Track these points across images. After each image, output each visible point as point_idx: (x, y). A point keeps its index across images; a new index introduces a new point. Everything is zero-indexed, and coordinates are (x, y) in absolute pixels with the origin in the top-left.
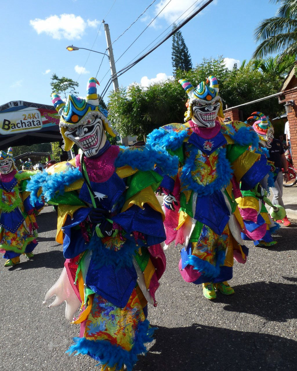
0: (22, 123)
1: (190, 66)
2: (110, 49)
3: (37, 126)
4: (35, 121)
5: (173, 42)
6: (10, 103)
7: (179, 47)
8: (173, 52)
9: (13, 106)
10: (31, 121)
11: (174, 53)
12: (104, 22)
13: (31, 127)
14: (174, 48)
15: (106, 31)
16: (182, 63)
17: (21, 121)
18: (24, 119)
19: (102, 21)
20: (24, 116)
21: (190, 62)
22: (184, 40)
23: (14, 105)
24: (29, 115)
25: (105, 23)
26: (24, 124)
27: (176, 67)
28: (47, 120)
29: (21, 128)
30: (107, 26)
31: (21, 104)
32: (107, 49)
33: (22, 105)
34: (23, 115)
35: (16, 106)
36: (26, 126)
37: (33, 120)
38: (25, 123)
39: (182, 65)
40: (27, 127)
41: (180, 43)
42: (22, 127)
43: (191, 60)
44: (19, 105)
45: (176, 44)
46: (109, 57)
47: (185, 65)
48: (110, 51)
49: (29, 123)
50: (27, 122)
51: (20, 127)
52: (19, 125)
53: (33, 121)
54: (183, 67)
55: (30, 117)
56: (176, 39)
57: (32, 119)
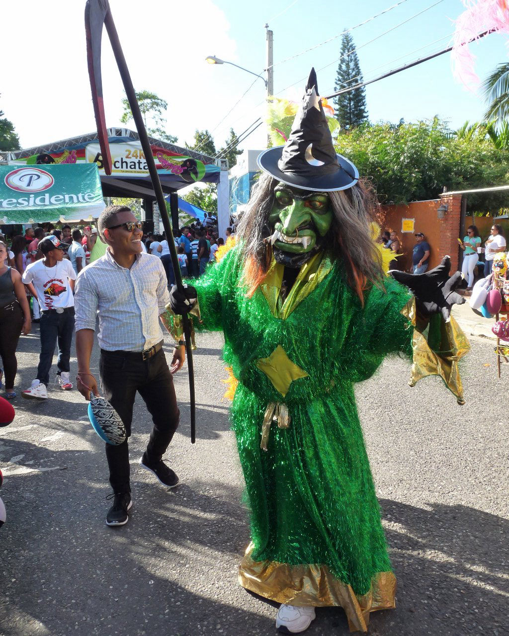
0: (122, 163)
1: (363, 107)
2: (270, 71)
3: (143, 170)
4: (141, 163)
5: (339, 62)
6: (111, 130)
7: (349, 72)
8: (337, 79)
9: (114, 135)
10: (136, 161)
11: (339, 80)
12: (267, 27)
13: (134, 170)
14: (341, 72)
15: (267, 42)
16: (350, 100)
17: (122, 159)
18: (127, 157)
19: (265, 25)
20: (128, 152)
21: (364, 101)
22: (358, 60)
23: (116, 134)
24: (135, 152)
25: (269, 29)
26: (124, 164)
27: (340, 105)
28: (161, 163)
29: (120, 169)
30: (270, 33)
31: (126, 133)
32: (265, 70)
33: (128, 135)
34: (126, 151)
35: (117, 135)
36: (127, 168)
37: (139, 161)
38: (126, 163)
39: (350, 104)
40: (129, 169)
41: (352, 65)
42: (122, 168)
43: (366, 97)
44: (123, 135)
45: (344, 67)
46: (266, 82)
47: (354, 104)
48: (269, 73)
49: (133, 164)
50: (131, 162)
51: (119, 167)
52: (118, 165)
53: (139, 163)
54: (350, 106)
55: (137, 155)
56: (346, 58)
57: (138, 159)
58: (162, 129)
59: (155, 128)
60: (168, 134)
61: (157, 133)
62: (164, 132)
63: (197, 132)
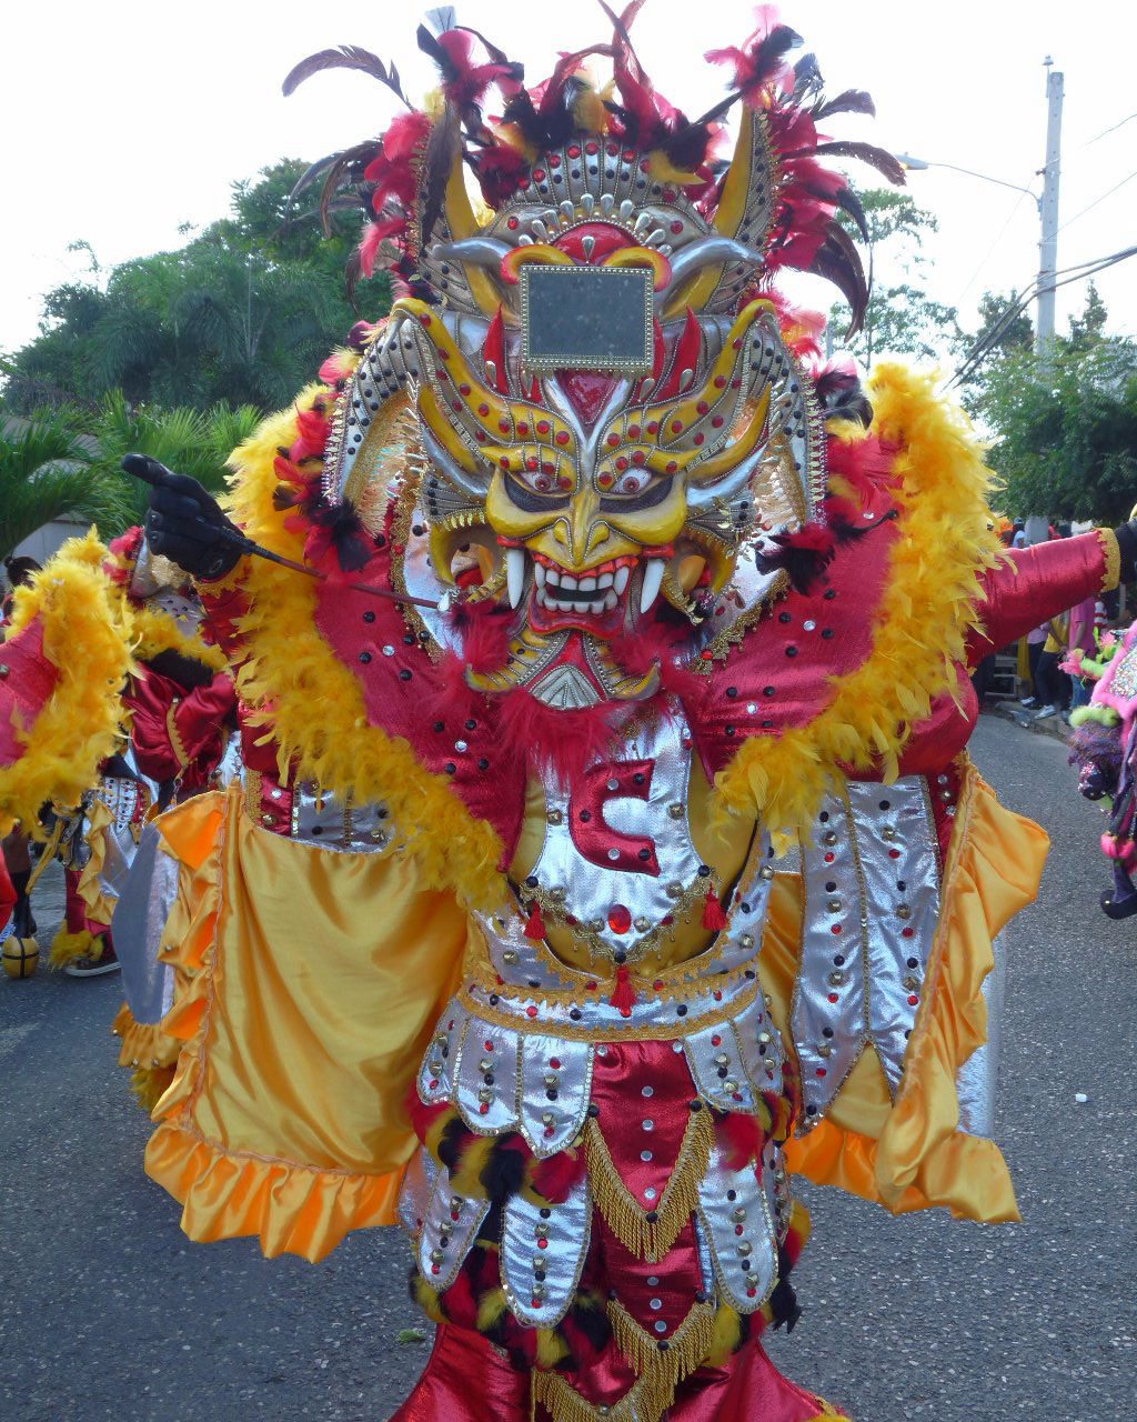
2: (1050, 173)
12: (1049, 63)
15: (1047, 102)
19: (1044, 60)
25: (1053, 69)
30: (1056, 80)
32: (1038, 173)
46: (1039, 201)
48: (1048, 180)
58: (915, 285)
59: (896, 287)
60: (929, 299)
61: (901, 296)
62: (921, 295)
63: (987, 298)
